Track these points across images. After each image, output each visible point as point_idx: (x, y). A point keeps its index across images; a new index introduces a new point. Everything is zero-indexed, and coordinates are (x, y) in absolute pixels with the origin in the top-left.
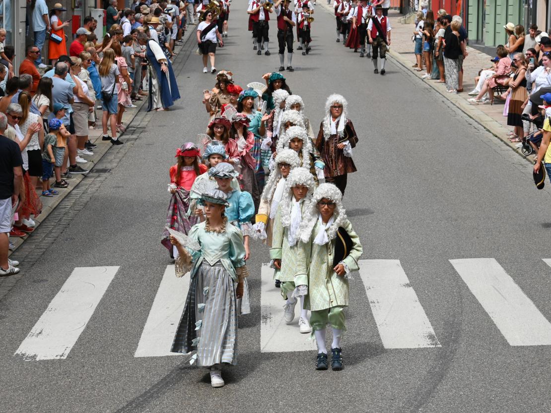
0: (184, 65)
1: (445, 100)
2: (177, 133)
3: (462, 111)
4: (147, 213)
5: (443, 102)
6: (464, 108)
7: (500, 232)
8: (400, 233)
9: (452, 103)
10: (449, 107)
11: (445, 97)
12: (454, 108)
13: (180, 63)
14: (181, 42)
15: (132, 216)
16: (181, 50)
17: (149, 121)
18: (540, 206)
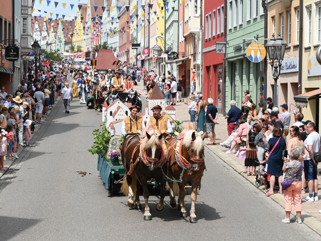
0: (47, 129)
1: (210, 151)
2: (39, 173)
3: (220, 158)
4: (16, 225)
5: (208, 152)
6: (221, 156)
7: (239, 236)
8: (176, 237)
9: (213, 153)
10: (211, 156)
11: (209, 149)
12: (215, 156)
13: (44, 128)
14: (46, 115)
15: (6, 227)
16: (46, 120)
17: (22, 166)
18: (265, 219)
